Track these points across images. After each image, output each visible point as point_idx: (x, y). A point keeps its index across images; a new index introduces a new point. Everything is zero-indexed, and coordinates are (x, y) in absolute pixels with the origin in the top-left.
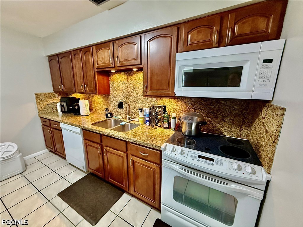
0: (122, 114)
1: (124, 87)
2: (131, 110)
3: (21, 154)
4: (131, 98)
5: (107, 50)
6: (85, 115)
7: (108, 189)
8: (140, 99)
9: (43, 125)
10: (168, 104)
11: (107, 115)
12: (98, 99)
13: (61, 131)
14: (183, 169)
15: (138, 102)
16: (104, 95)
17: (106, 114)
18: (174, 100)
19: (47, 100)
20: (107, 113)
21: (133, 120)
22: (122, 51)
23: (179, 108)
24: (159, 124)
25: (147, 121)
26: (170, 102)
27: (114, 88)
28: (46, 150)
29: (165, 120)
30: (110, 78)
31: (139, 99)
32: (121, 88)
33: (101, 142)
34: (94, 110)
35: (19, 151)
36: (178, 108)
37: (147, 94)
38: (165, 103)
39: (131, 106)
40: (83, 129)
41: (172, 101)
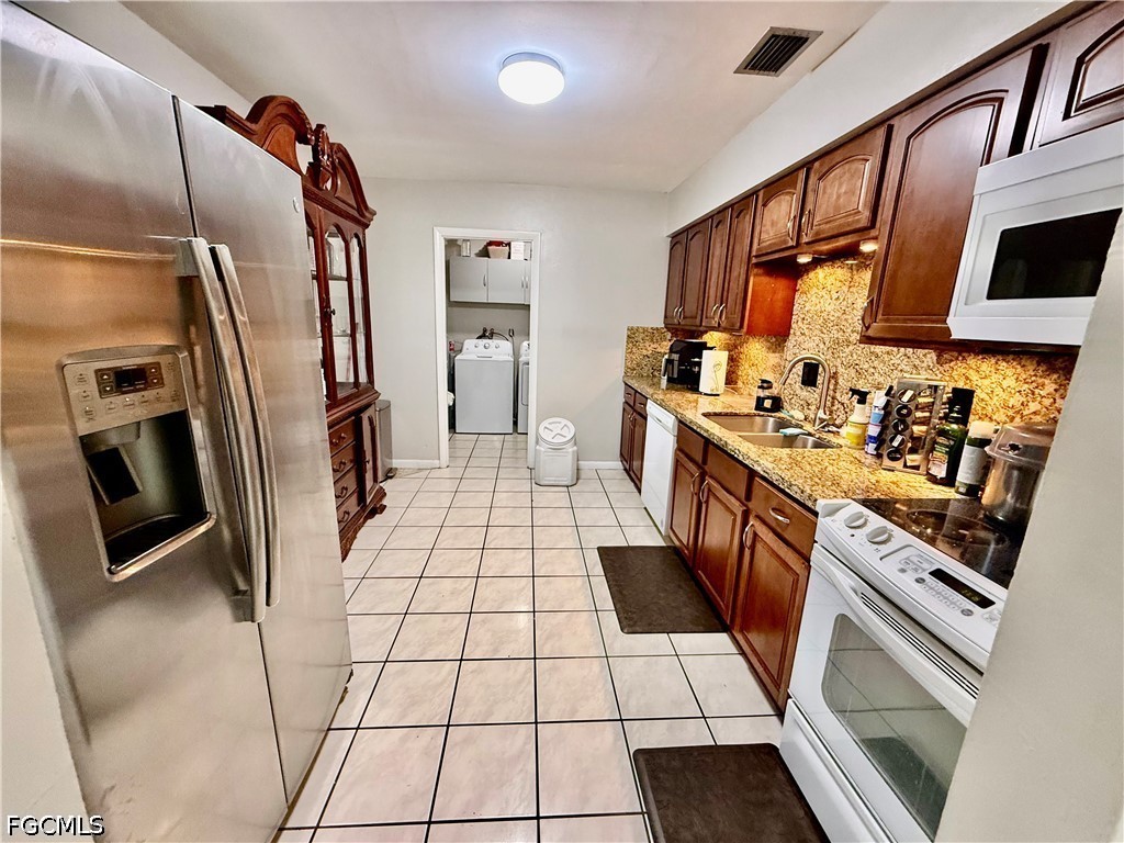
0: (809, 405)
1: (832, 313)
2: (838, 395)
3: (575, 448)
4: (847, 350)
5: (788, 198)
6: (709, 392)
7: (690, 598)
8: (877, 356)
9: (626, 402)
10: (986, 382)
11: (760, 401)
12: (756, 351)
13: (645, 419)
14: (864, 597)
15: (866, 366)
16: (774, 339)
17: (758, 398)
18: (1019, 369)
19: (647, 344)
20: (762, 394)
21: (835, 429)
22: (824, 192)
23: (1039, 407)
24: (912, 459)
25: (870, 437)
26: (994, 377)
27: (802, 316)
28: (618, 465)
29: (942, 445)
30: (799, 282)
31: (873, 358)
32: (824, 314)
33: (705, 461)
34: (740, 384)
35: (575, 440)
36: (1033, 407)
37: (870, 333)
38: (974, 376)
39: (840, 381)
40: (680, 422)
41: (1010, 372)
